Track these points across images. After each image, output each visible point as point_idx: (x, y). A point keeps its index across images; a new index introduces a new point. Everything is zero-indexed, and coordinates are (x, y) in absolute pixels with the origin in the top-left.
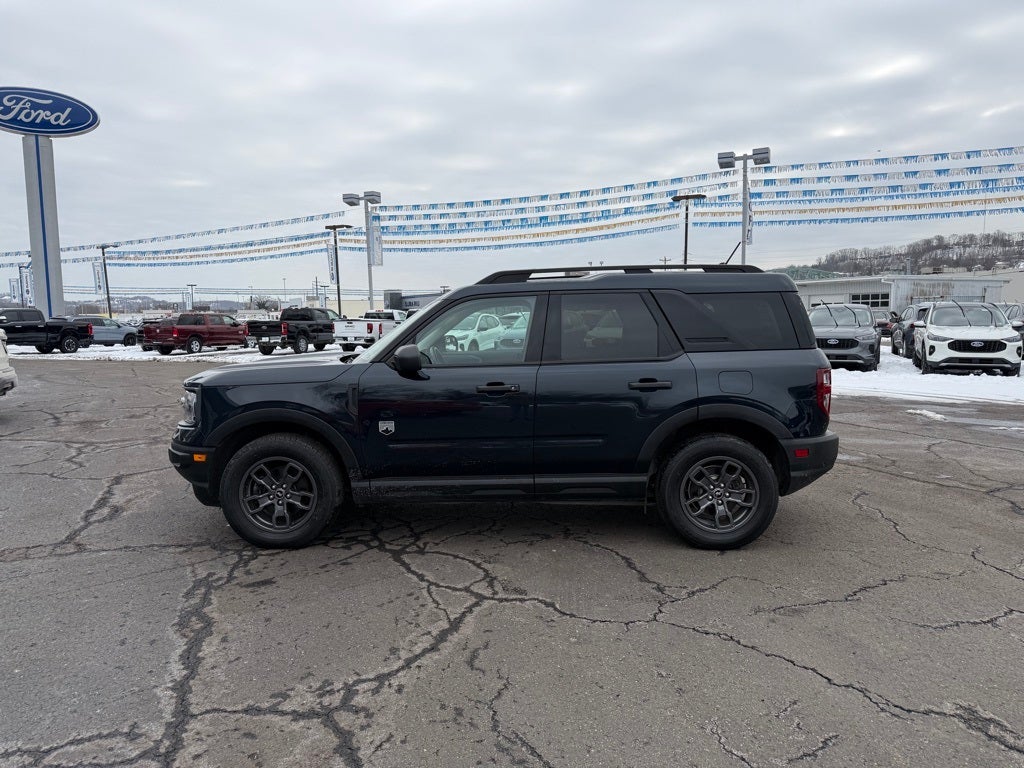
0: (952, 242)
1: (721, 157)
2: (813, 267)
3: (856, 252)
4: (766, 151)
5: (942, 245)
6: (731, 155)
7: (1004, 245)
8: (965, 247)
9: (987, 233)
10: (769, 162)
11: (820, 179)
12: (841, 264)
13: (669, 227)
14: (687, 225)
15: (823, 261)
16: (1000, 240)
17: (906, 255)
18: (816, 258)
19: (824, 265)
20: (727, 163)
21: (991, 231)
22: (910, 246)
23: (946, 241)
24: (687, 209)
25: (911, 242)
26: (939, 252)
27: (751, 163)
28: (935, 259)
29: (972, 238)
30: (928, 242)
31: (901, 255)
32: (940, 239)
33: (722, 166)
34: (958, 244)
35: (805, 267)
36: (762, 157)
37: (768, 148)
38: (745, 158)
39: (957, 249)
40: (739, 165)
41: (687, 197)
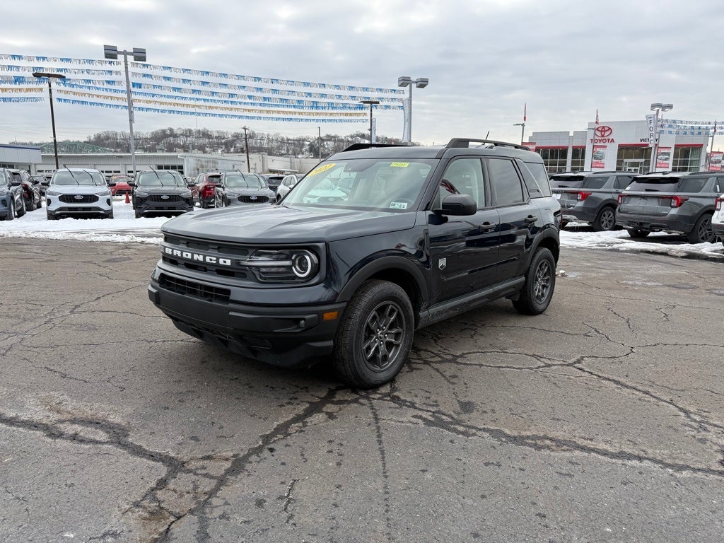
0: (179, 133)
1: (107, 48)
2: (85, 142)
3: (116, 134)
4: (143, 52)
5: (173, 135)
6: (114, 49)
7: (209, 138)
8: (187, 137)
9: (198, 129)
10: (145, 60)
11: (184, 81)
12: (107, 142)
13: (36, 99)
14: (51, 99)
15: (92, 138)
16: (206, 135)
17: (151, 139)
18: (87, 136)
19: (93, 142)
20: (110, 54)
21: (201, 128)
22: (153, 133)
23: (175, 132)
24: (50, 86)
25: (154, 130)
26: (172, 139)
27: (131, 59)
28: (169, 143)
29: (190, 131)
30: (164, 131)
31: (147, 139)
32: (171, 130)
33: (107, 56)
34: (182, 135)
35: (78, 142)
36: (140, 55)
37: (145, 50)
38: (125, 53)
39: (182, 138)
40: (121, 58)
41: (49, 75)
